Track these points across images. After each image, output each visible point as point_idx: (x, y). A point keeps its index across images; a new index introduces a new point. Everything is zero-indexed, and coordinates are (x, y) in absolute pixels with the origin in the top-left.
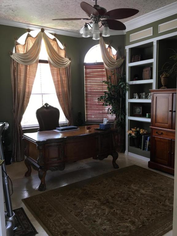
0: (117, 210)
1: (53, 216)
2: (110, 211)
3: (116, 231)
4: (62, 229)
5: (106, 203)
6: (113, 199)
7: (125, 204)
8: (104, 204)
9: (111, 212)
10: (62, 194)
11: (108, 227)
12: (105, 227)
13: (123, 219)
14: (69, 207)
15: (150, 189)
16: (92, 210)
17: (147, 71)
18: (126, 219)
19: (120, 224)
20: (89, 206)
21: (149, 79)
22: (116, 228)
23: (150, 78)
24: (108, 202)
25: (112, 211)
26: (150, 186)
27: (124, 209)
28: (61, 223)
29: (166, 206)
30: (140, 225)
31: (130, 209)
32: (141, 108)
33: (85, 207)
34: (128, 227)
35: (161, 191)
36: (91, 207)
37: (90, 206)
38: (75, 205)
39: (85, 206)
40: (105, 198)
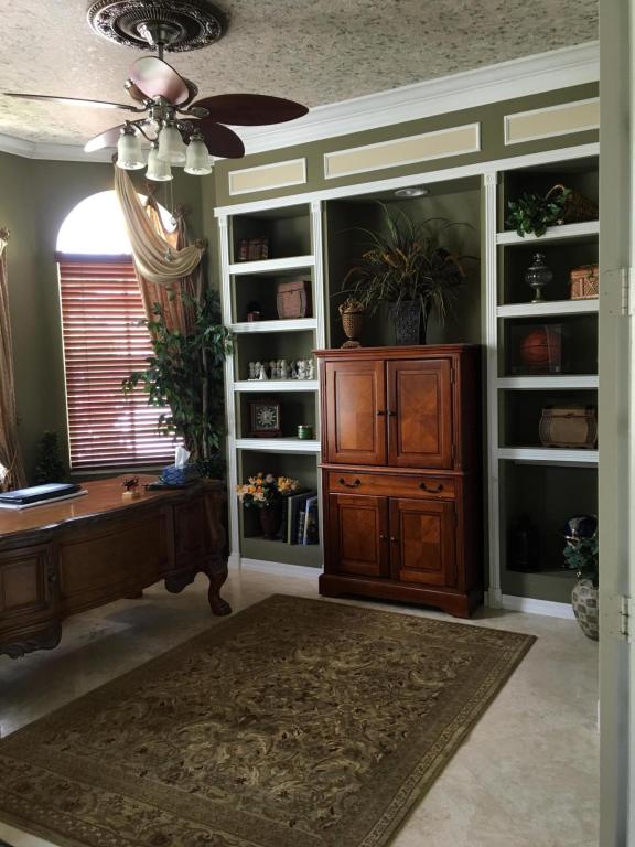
0: (291, 731)
1: (85, 804)
2: (272, 741)
3: (318, 788)
4: (144, 832)
5: (247, 720)
6: (263, 704)
7: (305, 711)
8: (243, 726)
9: (275, 743)
10: (75, 731)
11: (289, 784)
12: (282, 786)
13: (322, 753)
14: (127, 764)
15: (355, 655)
16: (214, 750)
17: (291, 292)
18: (331, 750)
19: (319, 767)
20: (195, 742)
21: (300, 317)
22: (315, 781)
23: (303, 315)
24: (254, 717)
25: (278, 737)
26: (352, 645)
27: (310, 723)
28: (129, 817)
29: (419, 689)
30: (377, 754)
31: (327, 720)
32: (277, 408)
33: (183, 751)
34: (346, 768)
35: (388, 654)
36: (207, 744)
37: (201, 741)
38: (143, 751)
39: (185, 747)
40: (238, 709)
